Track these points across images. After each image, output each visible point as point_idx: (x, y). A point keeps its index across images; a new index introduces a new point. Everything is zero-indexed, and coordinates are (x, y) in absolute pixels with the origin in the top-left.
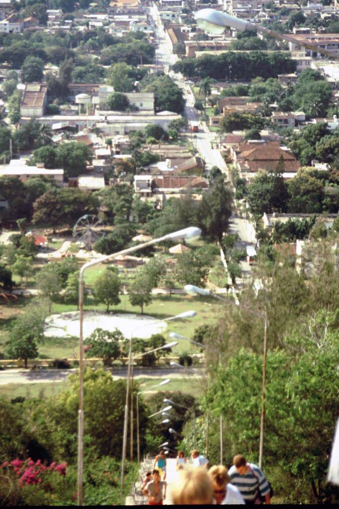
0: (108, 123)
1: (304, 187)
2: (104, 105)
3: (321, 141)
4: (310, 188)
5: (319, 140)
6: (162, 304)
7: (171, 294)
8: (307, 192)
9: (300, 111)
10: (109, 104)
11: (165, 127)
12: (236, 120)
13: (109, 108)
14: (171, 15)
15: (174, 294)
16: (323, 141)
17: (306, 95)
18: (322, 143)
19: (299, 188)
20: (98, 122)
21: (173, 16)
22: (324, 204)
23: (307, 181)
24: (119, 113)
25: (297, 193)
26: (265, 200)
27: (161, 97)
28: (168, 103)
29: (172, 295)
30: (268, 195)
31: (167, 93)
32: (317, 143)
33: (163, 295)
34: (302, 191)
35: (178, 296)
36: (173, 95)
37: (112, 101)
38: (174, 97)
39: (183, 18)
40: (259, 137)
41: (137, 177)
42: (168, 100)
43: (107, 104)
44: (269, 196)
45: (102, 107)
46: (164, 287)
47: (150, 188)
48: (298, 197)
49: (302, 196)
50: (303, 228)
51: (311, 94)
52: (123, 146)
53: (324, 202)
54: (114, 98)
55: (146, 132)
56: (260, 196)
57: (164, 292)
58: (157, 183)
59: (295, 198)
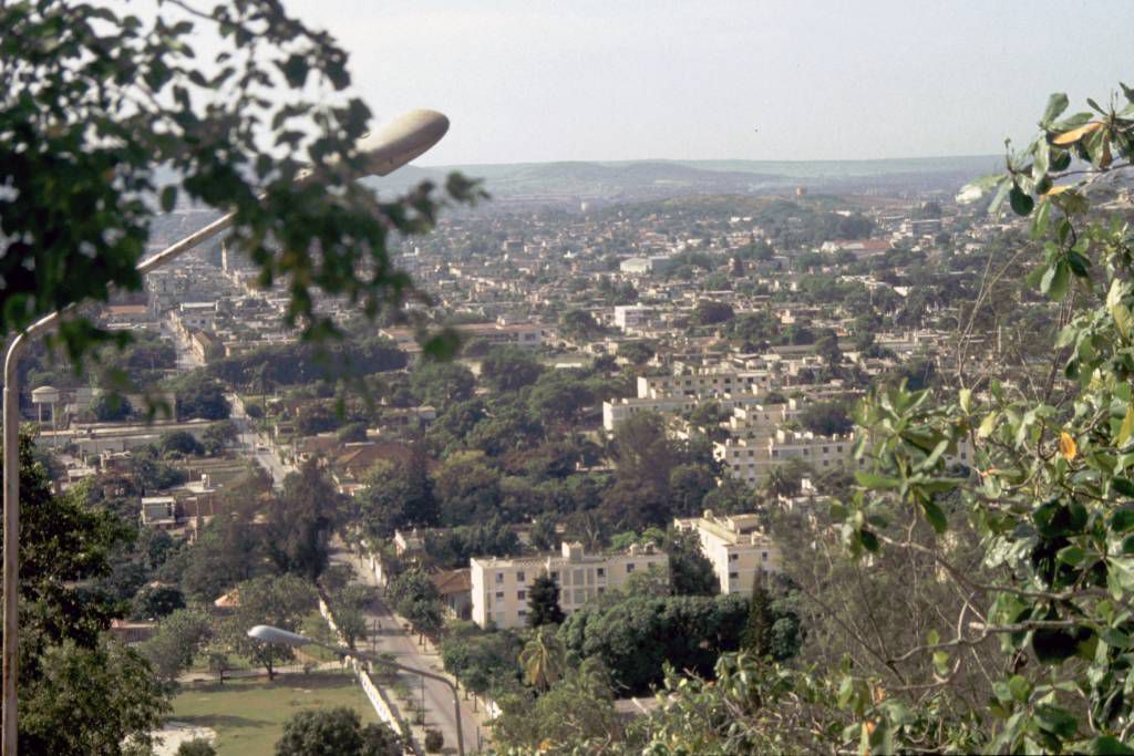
0: (94, 436)
1: (466, 480)
2: (87, 414)
3: (475, 429)
4: (477, 481)
5: (471, 429)
6: (205, 698)
7: (223, 678)
8: (472, 490)
9: (426, 405)
10: (95, 411)
11: (198, 438)
12: (322, 417)
13: (96, 418)
14: (199, 322)
15: (228, 678)
16: (478, 430)
17: (433, 383)
18: (478, 431)
19: (456, 483)
20: (75, 437)
21: (203, 322)
22: (506, 509)
23: (471, 470)
24: (112, 424)
25: (453, 494)
26: (394, 506)
27: (188, 398)
28: (202, 407)
29: (224, 681)
30: (401, 497)
31: (198, 391)
32: (468, 434)
33: (207, 684)
34: (463, 488)
35: (239, 682)
36: (209, 393)
37: (100, 405)
38: (211, 397)
39: (218, 323)
40: (365, 438)
41: (145, 501)
42: (200, 401)
43: (91, 412)
44: (403, 501)
45: (84, 418)
46: (208, 669)
47: (173, 517)
48: (456, 499)
49: (463, 497)
50: (475, 542)
51: (441, 381)
52: (121, 464)
53: (504, 504)
54: (103, 401)
55: (163, 444)
56: (386, 501)
57: (209, 678)
58: (184, 507)
59: (449, 501)
